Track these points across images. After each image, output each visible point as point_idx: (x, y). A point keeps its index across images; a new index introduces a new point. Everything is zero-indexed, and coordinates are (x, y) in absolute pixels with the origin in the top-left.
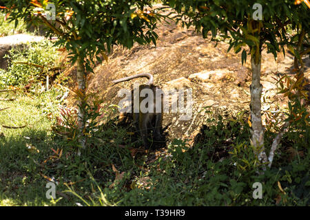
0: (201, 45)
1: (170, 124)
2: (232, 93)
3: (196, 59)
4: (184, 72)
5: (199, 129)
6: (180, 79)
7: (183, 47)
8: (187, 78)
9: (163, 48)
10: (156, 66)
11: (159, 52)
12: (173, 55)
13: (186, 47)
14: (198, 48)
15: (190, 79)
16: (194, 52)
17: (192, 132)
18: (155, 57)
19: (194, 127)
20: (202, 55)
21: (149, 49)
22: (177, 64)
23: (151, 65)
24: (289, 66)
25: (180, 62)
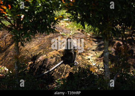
0: (58, 37)
1: (54, 72)
5: (68, 74)
6: (54, 51)
9: (41, 38)
10: (40, 46)
11: (40, 40)
12: (46, 41)
15: (58, 51)
17: (65, 75)
18: (38, 42)
19: (66, 73)
21: (35, 38)
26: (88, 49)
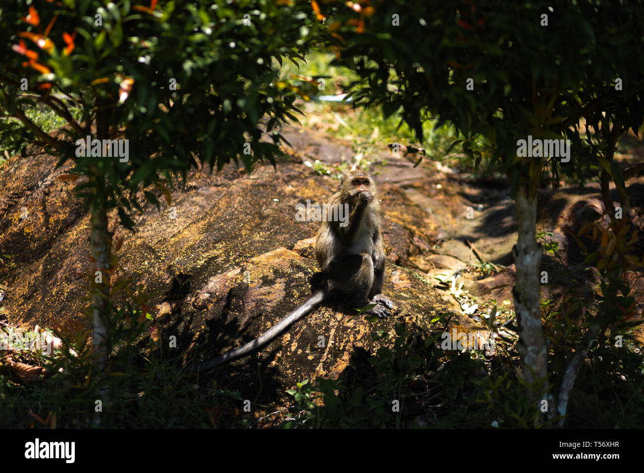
0: (294, 183)
1: (280, 348)
3: (294, 209)
4: (280, 238)
5: (346, 357)
6: (279, 250)
7: (256, 186)
8: (291, 248)
9: (213, 189)
10: (210, 225)
11: (208, 198)
12: (241, 203)
13: (263, 185)
14: (289, 189)
15: (299, 251)
16: (282, 196)
17: (332, 364)
18: (202, 207)
19: (336, 353)
20: (303, 202)
21: (184, 191)
22: (257, 220)
23: (201, 224)
24: (476, 224)
25: (263, 218)
26: (440, 236)
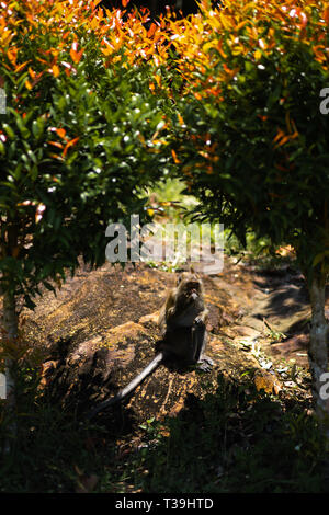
1: (134, 395)
2: (212, 343)
3: (136, 293)
4: (128, 314)
5: (181, 401)
6: (128, 324)
8: (137, 322)
9: (76, 279)
12: (97, 289)
13: (112, 276)
14: (130, 278)
15: (142, 324)
16: (126, 283)
17: (171, 405)
18: (69, 292)
20: (143, 288)
22: (110, 302)
23: (69, 304)
25: (114, 300)
26: (241, 312)
